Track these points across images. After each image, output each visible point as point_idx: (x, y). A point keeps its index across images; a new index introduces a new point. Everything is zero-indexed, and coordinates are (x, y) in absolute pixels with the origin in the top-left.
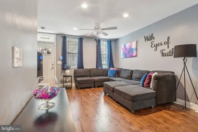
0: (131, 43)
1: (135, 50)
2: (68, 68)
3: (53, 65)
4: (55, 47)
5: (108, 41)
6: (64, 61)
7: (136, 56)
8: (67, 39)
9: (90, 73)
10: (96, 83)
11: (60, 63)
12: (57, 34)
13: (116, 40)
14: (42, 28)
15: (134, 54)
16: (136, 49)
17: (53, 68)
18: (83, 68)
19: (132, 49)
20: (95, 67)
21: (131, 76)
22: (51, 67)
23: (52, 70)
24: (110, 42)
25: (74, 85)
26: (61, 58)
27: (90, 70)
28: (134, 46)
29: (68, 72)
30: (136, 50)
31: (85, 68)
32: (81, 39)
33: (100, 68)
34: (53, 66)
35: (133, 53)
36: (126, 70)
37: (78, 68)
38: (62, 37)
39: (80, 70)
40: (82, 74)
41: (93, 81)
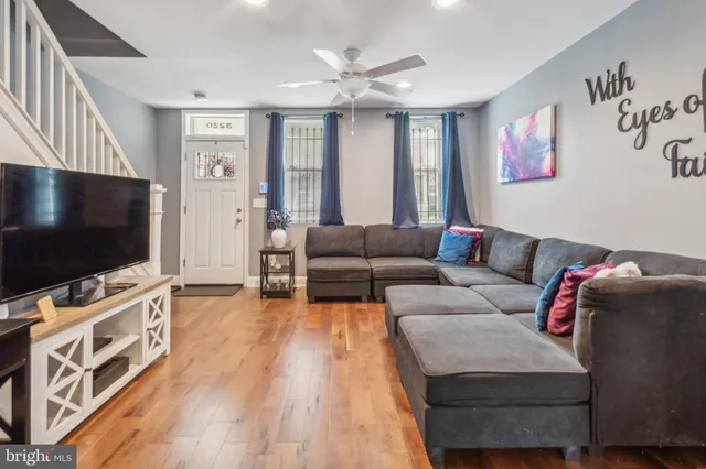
0: (533, 117)
1: (549, 146)
2: (283, 225)
3: (239, 211)
4: (247, 151)
5: (443, 116)
6: (274, 200)
7: (554, 174)
8: (287, 123)
9: (366, 242)
10: (376, 282)
11: (261, 203)
12: (252, 110)
13: (480, 109)
14: (198, 95)
15: (546, 167)
16: (554, 141)
17: (239, 221)
18: (340, 223)
19: (539, 145)
20: (386, 218)
21: (529, 269)
22: (234, 216)
23: (235, 227)
24: (452, 119)
25: (301, 282)
26: (264, 187)
27: (364, 233)
28: (544, 132)
29: (279, 236)
30: (554, 149)
31: (347, 222)
32: (333, 118)
33: (407, 224)
34: (240, 216)
35: (540, 160)
36: (510, 236)
37: (322, 223)
38: (268, 116)
39: (330, 230)
40: (334, 246)
41: (367, 276)
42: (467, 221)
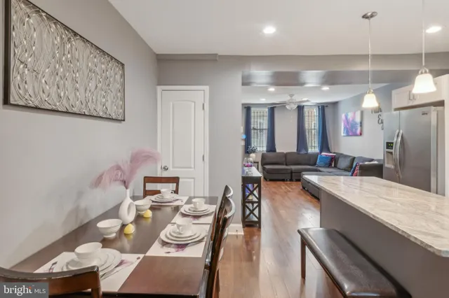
0: (355, 114)
1: (359, 125)
2: (254, 151)
5: (319, 107)
6: (248, 141)
7: (361, 134)
9: (286, 158)
10: (293, 174)
11: (242, 143)
13: (335, 104)
15: (358, 132)
16: (361, 123)
18: (275, 151)
19: (356, 124)
20: (295, 150)
24: (322, 108)
26: (244, 137)
27: (286, 155)
28: (358, 120)
29: (253, 157)
30: (361, 126)
31: (278, 151)
32: (272, 109)
33: (303, 152)
35: (356, 129)
36: (346, 156)
37: (267, 151)
38: (245, 107)
39: (271, 154)
40: (274, 161)
41: (289, 171)
42: (329, 151)
